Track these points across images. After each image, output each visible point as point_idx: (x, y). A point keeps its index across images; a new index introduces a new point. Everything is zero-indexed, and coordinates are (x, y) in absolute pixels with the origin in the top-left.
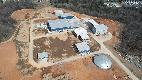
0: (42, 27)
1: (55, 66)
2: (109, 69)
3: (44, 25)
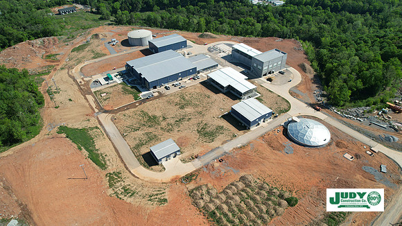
0: (115, 81)
1: (207, 166)
2: (329, 144)
3: (117, 75)
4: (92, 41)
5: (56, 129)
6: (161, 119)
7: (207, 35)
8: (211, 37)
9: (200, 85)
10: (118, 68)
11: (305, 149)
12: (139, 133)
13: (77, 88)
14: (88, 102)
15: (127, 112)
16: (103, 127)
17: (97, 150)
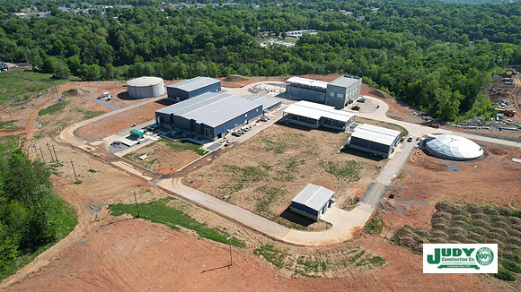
0: (148, 139)
1: (381, 207)
3: (145, 132)
4: (67, 99)
5: (104, 211)
6: (263, 169)
7: (236, 78)
8: (243, 80)
9: (277, 126)
10: (138, 124)
11: (468, 163)
12: (248, 190)
13: (87, 156)
14: (124, 170)
15: (201, 170)
16: (180, 196)
17: (204, 225)
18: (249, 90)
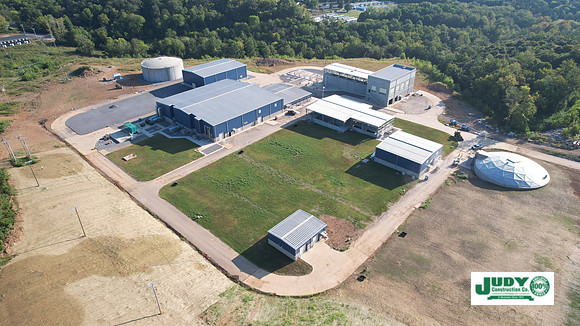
18: (282, 77)
